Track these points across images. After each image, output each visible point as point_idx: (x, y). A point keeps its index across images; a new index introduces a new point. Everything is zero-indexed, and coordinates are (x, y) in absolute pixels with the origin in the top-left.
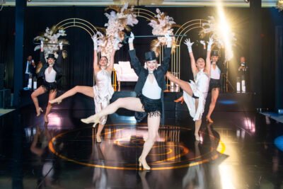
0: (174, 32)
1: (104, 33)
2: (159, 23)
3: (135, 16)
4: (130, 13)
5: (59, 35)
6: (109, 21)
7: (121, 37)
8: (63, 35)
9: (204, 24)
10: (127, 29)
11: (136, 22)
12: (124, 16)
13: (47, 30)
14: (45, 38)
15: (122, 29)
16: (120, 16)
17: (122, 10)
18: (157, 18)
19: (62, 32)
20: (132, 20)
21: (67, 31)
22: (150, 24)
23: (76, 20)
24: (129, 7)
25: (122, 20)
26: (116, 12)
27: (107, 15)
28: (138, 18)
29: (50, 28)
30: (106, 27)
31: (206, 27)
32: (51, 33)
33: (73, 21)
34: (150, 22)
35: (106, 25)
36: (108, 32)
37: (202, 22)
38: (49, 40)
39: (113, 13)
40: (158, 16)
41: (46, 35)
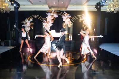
0: (71, 20)
1: (46, 20)
2: (65, 17)
3: (57, 14)
4: (55, 13)
5: (30, 21)
6: (48, 16)
7: (52, 21)
8: (32, 21)
9: (81, 17)
10: (54, 19)
11: (57, 16)
12: (53, 14)
13: (26, 19)
14: (26, 22)
15: (52, 19)
16: (52, 14)
17: (52, 12)
18: (64, 15)
19: (31, 20)
20: (56, 16)
21: (33, 20)
22: (62, 17)
23: (36, 16)
24: (55, 11)
25: (53, 16)
26: (50, 13)
27: (47, 14)
28: (58, 15)
29: (27, 19)
30: (47, 18)
31: (82, 18)
32: (28, 20)
33: (35, 16)
34: (62, 16)
35: (47, 17)
36: (48, 20)
37: (80, 16)
38: (27, 23)
39: (49, 13)
40: (65, 14)
41: (26, 21)
